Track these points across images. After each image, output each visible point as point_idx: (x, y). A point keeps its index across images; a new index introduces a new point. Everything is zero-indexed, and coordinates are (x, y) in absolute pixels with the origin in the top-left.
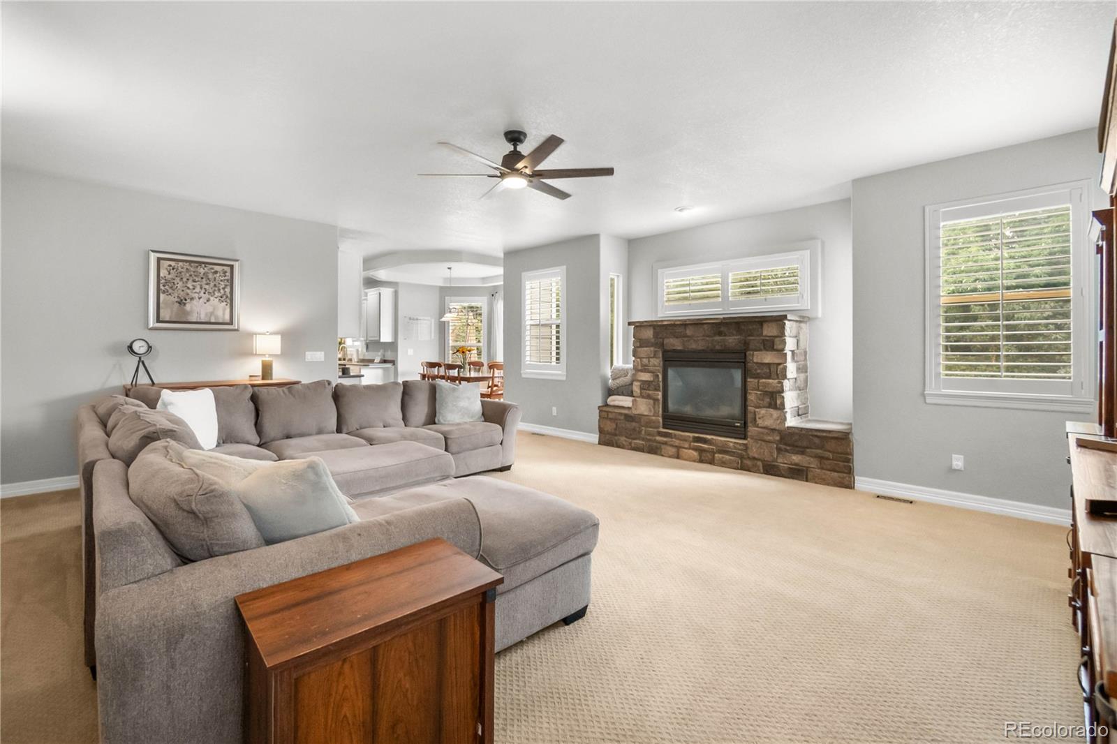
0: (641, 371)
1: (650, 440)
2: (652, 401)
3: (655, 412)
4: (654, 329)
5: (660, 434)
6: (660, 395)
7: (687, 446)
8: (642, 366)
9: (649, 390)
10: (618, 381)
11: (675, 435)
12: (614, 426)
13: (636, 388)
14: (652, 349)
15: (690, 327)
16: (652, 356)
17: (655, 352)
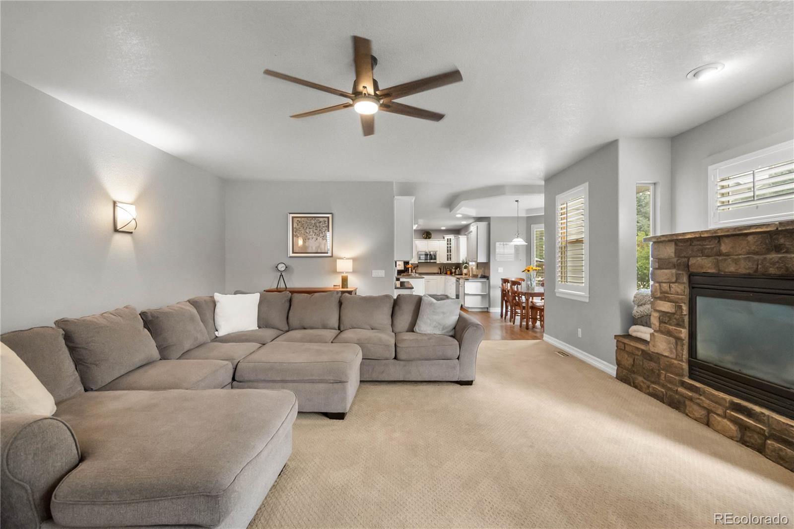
0: (660, 298)
1: (670, 389)
2: (673, 340)
3: (677, 355)
4: (676, 244)
5: (683, 384)
6: (684, 333)
7: (720, 411)
8: (661, 293)
9: (670, 325)
10: (641, 309)
11: (704, 392)
12: (631, 361)
13: (655, 321)
14: (674, 271)
15: (726, 240)
16: (674, 280)
17: (678, 277)
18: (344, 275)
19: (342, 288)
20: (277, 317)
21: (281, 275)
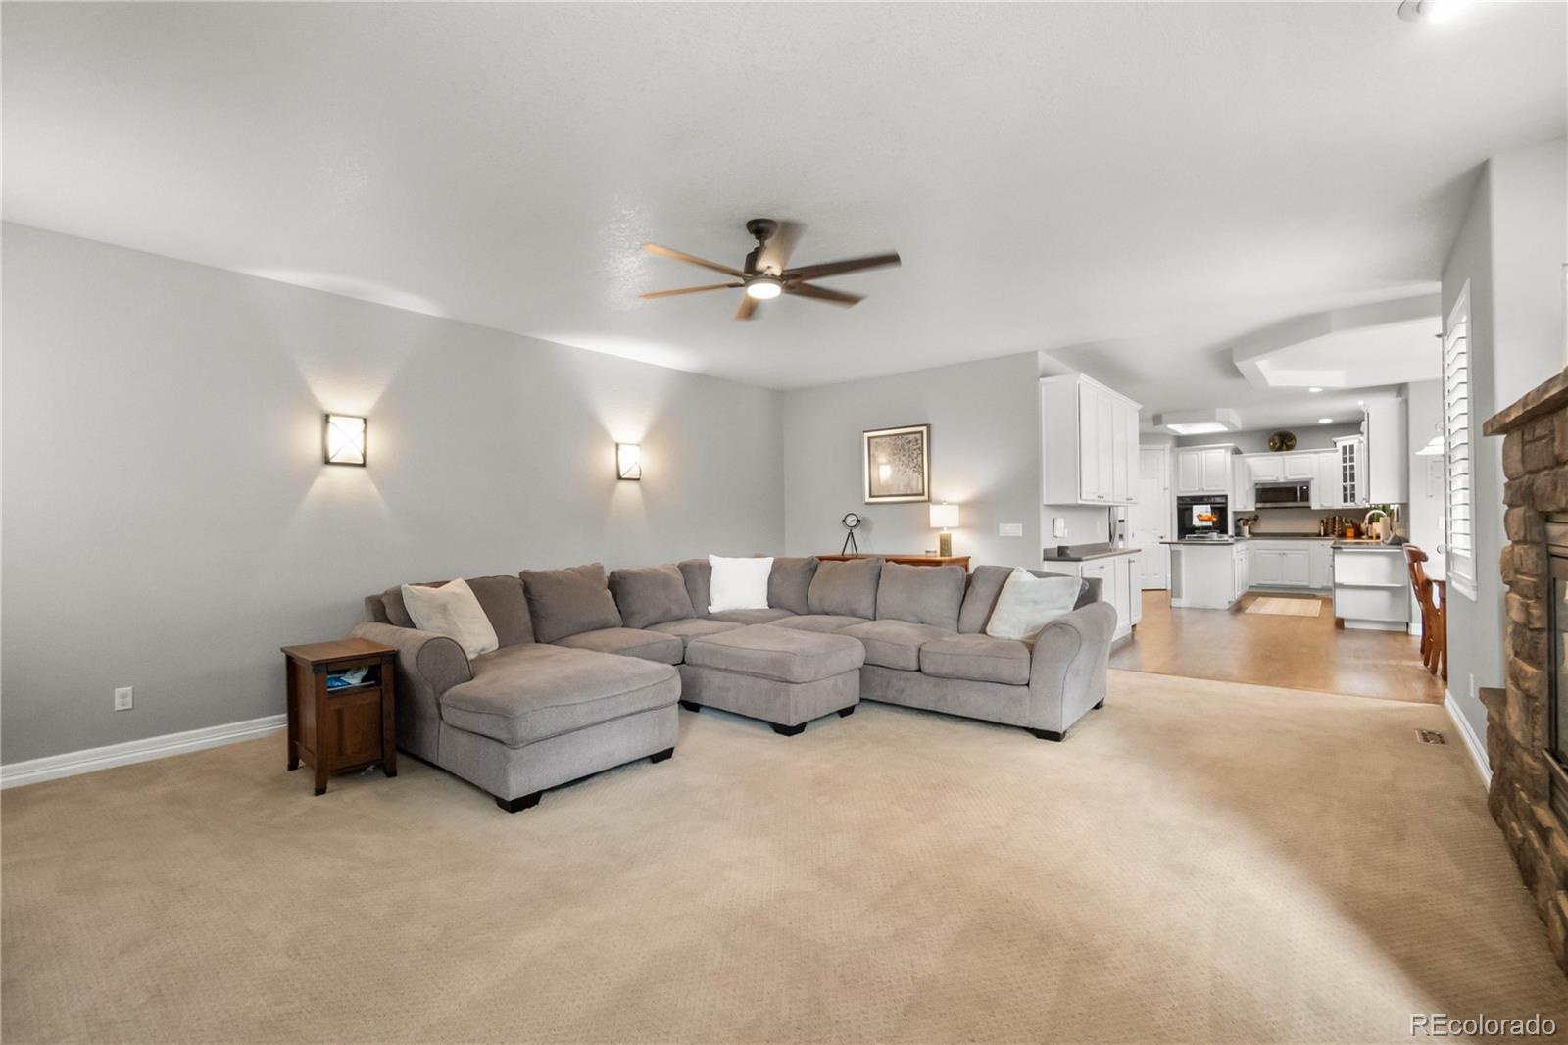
0: (1512, 585)
1: (1524, 834)
2: (1522, 697)
3: (1528, 739)
5: (1532, 821)
7: (1553, 892)
8: (1514, 571)
9: (1521, 657)
11: (1552, 841)
13: (1509, 646)
18: (945, 532)
19: (941, 555)
20: (790, 595)
21: (851, 534)
